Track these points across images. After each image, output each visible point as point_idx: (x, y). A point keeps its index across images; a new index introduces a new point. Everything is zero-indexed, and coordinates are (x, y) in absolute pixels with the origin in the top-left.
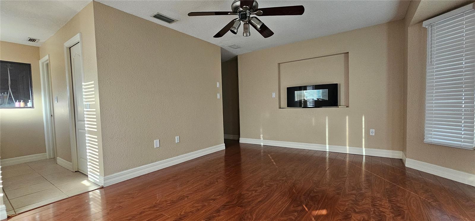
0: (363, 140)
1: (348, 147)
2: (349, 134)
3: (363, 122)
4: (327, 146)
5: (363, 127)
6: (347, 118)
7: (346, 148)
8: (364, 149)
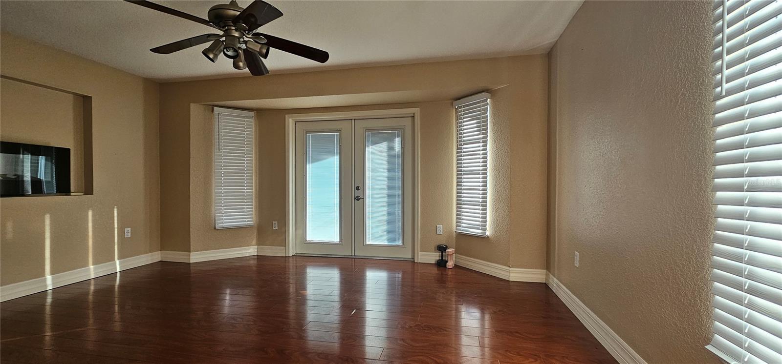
0: (116, 247)
1: (92, 267)
2: (93, 243)
3: (116, 218)
4: (49, 278)
5: (116, 226)
6: (90, 213)
7: (89, 268)
8: (118, 262)
